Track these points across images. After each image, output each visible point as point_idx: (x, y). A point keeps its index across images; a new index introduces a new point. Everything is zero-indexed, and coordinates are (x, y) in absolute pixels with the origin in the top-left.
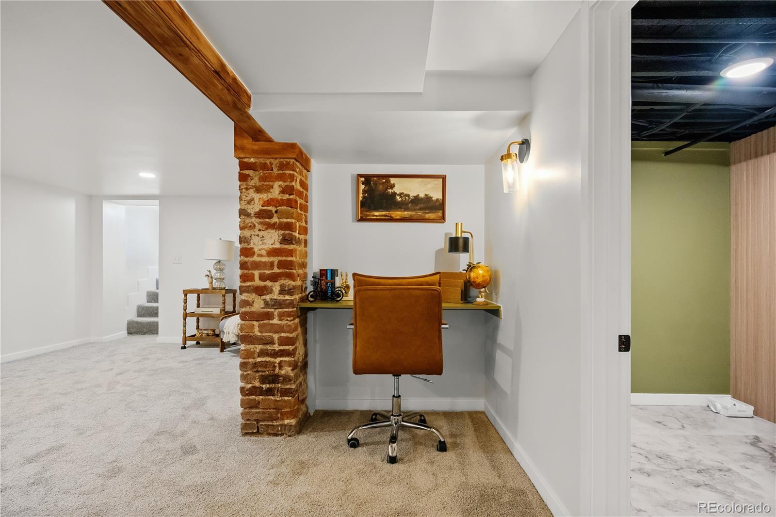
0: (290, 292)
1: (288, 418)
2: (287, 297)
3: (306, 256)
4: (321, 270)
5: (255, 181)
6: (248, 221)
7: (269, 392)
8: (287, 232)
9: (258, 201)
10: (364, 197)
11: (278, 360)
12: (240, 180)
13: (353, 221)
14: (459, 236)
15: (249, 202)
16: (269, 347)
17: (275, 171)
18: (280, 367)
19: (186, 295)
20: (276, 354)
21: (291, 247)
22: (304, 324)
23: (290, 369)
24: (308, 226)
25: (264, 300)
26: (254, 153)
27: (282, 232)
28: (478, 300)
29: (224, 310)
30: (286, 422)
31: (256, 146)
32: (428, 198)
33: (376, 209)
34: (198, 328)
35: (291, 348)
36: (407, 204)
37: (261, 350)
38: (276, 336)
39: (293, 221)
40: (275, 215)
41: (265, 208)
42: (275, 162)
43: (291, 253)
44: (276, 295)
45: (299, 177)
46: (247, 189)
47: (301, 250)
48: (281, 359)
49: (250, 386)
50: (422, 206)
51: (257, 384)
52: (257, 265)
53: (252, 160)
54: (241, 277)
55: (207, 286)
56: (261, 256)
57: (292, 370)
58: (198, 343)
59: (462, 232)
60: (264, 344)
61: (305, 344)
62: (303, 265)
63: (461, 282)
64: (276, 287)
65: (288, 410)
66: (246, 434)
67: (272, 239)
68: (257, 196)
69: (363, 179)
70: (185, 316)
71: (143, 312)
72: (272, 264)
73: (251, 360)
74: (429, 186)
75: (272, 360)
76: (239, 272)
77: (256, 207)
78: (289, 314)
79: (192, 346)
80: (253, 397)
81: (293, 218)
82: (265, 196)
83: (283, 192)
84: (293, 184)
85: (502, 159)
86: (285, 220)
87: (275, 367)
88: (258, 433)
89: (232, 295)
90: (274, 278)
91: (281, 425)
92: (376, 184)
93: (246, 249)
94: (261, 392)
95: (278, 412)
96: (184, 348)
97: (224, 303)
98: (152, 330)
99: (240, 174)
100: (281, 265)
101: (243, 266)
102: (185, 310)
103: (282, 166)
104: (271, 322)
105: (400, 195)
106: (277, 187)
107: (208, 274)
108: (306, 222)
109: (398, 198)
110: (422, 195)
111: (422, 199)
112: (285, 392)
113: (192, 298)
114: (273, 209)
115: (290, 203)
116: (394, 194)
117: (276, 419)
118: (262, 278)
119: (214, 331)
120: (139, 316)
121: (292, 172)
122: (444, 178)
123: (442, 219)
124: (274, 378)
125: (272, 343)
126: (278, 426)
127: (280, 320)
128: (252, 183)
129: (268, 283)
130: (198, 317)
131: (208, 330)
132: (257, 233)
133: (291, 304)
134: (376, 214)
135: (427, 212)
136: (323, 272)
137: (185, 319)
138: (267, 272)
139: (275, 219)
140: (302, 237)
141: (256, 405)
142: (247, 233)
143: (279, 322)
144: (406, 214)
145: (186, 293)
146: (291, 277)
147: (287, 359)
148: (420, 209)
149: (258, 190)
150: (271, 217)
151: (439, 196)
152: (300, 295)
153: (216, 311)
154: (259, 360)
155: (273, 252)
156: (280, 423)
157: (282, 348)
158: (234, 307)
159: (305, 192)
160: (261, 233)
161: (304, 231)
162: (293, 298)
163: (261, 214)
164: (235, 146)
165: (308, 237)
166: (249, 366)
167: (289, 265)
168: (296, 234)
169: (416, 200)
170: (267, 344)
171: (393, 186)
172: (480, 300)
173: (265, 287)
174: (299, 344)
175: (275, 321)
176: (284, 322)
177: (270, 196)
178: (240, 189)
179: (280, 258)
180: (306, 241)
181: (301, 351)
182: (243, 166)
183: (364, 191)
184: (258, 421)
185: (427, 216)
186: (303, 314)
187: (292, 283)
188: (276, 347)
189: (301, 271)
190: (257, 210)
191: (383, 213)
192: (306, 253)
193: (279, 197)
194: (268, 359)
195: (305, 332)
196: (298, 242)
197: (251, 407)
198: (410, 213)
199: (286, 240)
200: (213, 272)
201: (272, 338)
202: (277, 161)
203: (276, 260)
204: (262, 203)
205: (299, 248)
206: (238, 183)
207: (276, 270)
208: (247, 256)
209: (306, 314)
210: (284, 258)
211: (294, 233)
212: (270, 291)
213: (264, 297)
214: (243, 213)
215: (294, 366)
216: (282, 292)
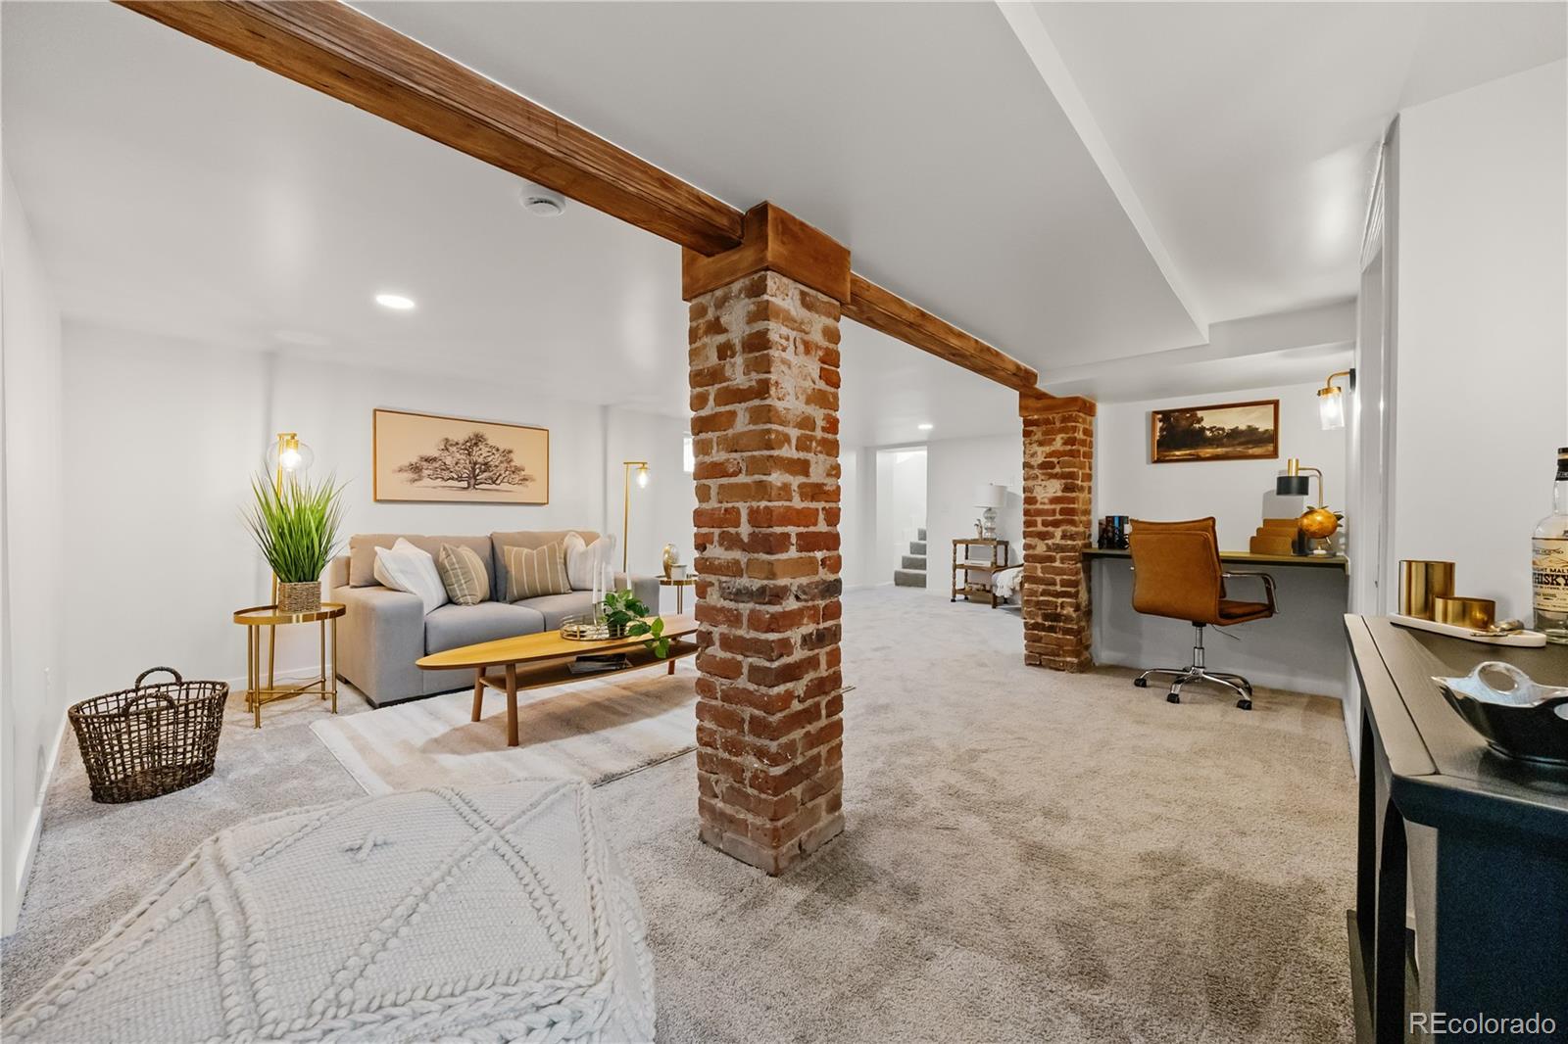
0: (1072, 537)
1: (1069, 656)
2: (1069, 542)
3: (1090, 503)
4: (1107, 517)
5: (1038, 436)
6: (1031, 472)
7: (1052, 629)
8: (1070, 481)
9: (1041, 454)
10: (1161, 436)
11: (1060, 600)
12: (1024, 436)
13: (1147, 463)
14: (1294, 475)
15: (1032, 455)
16: (1051, 588)
17: (1058, 425)
18: (1062, 607)
19: (955, 545)
20: (1058, 595)
21: (1074, 495)
22: (1088, 570)
23: (1072, 610)
24: (1093, 472)
25: (1047, 545)
26: (1038, 410)
27: (1064, 481)
28: (1315, 552)
29: (996, 563)
30: (1068, 659)
31: (1040, 404)
32: (1252, 430)
33: (1178, 449)
34: (966, 581)
35: (1072, 590)
36: (1222, 438)
37: (1044, 590)
38: (1058, 578)
39: (1075, 470)
40: (1058, 466)
41: (1048, 459)
42: (1057, 417)
43: (1073, 501)
44: (1057, 540)
45: (1081, 427)
46: (1031, 444)
47: (1084, 498)
48: (1064, 599)
49: (1033, 621)
50: (1243, 440)
51: (1040, 620)
52: (1039, 513)
53: (1036, 417)
54: (1025, 523)
55: (977, 537)
56: (1044, 504)
57: (1075, 611)
58: (966, 599)
59: (1298, 469)
60: (1046, 584)
61: (1089, 591)
62: (1087, 512)
63: (1295, 531)
64: (1058, 533)
65: (1070, 648)
66: (1030, 664)
67: (1054, 488)
68: (1040, 450)
69: (1160, 416)
70: (955, 567)
71: (908, 563)
72: (1054, 511)
73: (1034, 598)
74: (1253, 415)
75: (1054, 599)
76: (1022, 518)
77: (1040, 459)
78: (1071, 558)
79: (961, 600)
80: (1036, 632)
81: (1075, 467)
82: (1047, 449)
83: (1065, 443)
84: (1076, 435)
85: (1319, 394)
86: (1067, 470)
87: (1057, 606)
88: (1040, 665)
89: (1003, 547)
90: (1056, 524)
91: (1063, 662)
92: (1177, 420)
93: (1029, 497)
94: (1042, 628)
95: (1059, 649)
96: (953, 601)
97: (995, 556)
98: (920, 582)
99: (1024, 431)
100: (1063, 512)
101: (1026, 513)
102: (955, 561)
103: (1064, 420)
104: (1053, 564)
105: (1211, 429)
106: (1059, 440)
107: (977, 523)
108: (1090, 469)
109: (1208, 433)
110: (1243, 427)
111: (1242, 432)
112: (1067, 631)
113: (961, 548)
114: (1055, 460)
115: (1072, 454)
116: (1203, 429)
117: (1058, 656)
118: (1045, 524)
119: (984, 586)
120: (904, 567)
121: (1073, 424)
122: (1276, 403)
123: (1275, 454)
124: (1057, 617)
125: (1055, 584)
126: (1060, 662)
127: (1063, 563)
128: (1035, 438)
129: (1050, 529)
130: (967, 568)
131: (977, 584)
132: (1040, 483)
133: (1073, 549)
134: (1178, 453)
135: (1250, 446)
136: (1110, 520)
137: (954, 571)
138: (1050, 518)
139: (1057, 470)
140: (1085, 484)
141: (1039, 640)
142: (1030, 483)
143: (1061, 565)
144: (1220, 451)
145: (955, 543)
146: (1073, 523)
147: (1069, 600)
148: (1240, 444)
149: (1041, 444)
150: (1053, 467)
151: (1270, 426)
152: (1083, 542)
153: (987, 564)
154: (1042, 598)
155: (1055, 500)
156: (1063, 659)
157: (1063, 589)
158: (1006, 561)
159: (1088, 439)
160: (1044, 483)
161: (1088, 477)
162: (1075, 543)
163: (1043, 466)
164: (1020, 407)
165: (1091, 484)
166: (1033, 604)
167: (1072, 512)
168: (1079, 482)
169: (1235, 434)
170: (1050, 585)
171: (1200, 420)
172: (1319, 552)
173: (1047, 532)
174: (1083, 588)
175: (1057, 564)
176: (1066, 566)
177: (1053, 448)
178: (1024, 444)
179: (1062, 506)
180: (1090, 488)
181: (1083, 596)
182: (1027, 423)
183: (1162, 429)
184: (1041, 654)
185: (1250, 451)
186: (1087, 558)
187: (1074, 529)
188: (1058, 588)
189: (1084, 518)
190: (1040, 462)
191: (1188, 452)
192: (1090, 499)
193: (1061, 449)
194: (1051, 599)
195: (1089, 579)
196: (1081, 489)
197: (1034, 641)
198: (1224, 450)
199: (1067, 489)
200: (983, 521)
201: (1055, 580)
202: (1060, 415)
203: (1058, 507)
204: (1044, 455)
205: (1082, 496)
206: (1023, 439)
207: (1058, 517)
208: (1030, 504)
209: (1090, 561)
210: (1066, 506)
211: (1076, 482)
212: (1052, 536)
213: (1046, 542)
214: (1026, 465)
215: (1077, 608)
216: (1064, 537)
